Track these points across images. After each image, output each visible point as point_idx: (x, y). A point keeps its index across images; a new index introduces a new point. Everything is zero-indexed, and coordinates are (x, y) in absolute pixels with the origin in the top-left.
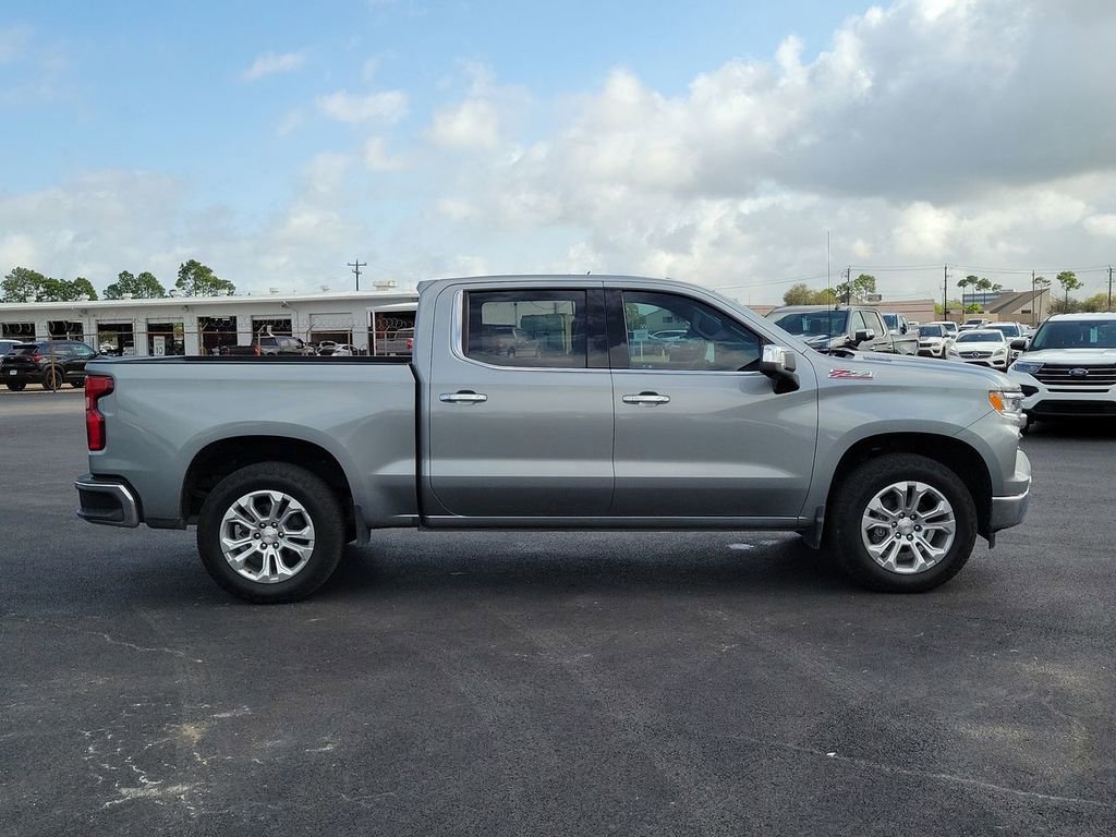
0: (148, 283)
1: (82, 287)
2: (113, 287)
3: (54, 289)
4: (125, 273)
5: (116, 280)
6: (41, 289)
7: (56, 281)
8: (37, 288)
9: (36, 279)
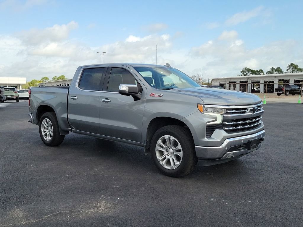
0: (279, 70)
1: (261, 71)
2: (269, 72)
3: (253, 72)
4: (273, 68)
5: (270, 70)
6: (250, 73)
7: (254, 70)
8: (249, 72)
9: (249, 70)
